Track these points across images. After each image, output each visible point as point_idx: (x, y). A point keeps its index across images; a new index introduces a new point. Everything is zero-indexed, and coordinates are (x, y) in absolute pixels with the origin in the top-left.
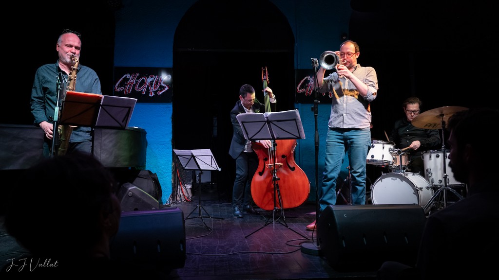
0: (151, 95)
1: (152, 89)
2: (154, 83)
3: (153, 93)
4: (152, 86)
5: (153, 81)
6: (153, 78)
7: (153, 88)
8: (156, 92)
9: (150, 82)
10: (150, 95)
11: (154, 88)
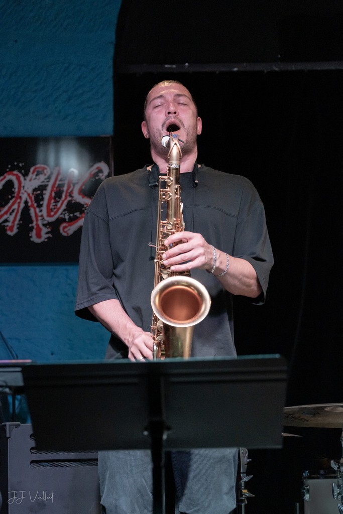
0: (39, 235)
1: (42, 216)
2: (47, 194)
3: (44, 230)
4: (40, 206)
5: (42, 188)
6: (42, 178)
7: (44, 212)
8: (54, 226)
9: (35, 190)
10: (35, 239)
11: (49, 210)
